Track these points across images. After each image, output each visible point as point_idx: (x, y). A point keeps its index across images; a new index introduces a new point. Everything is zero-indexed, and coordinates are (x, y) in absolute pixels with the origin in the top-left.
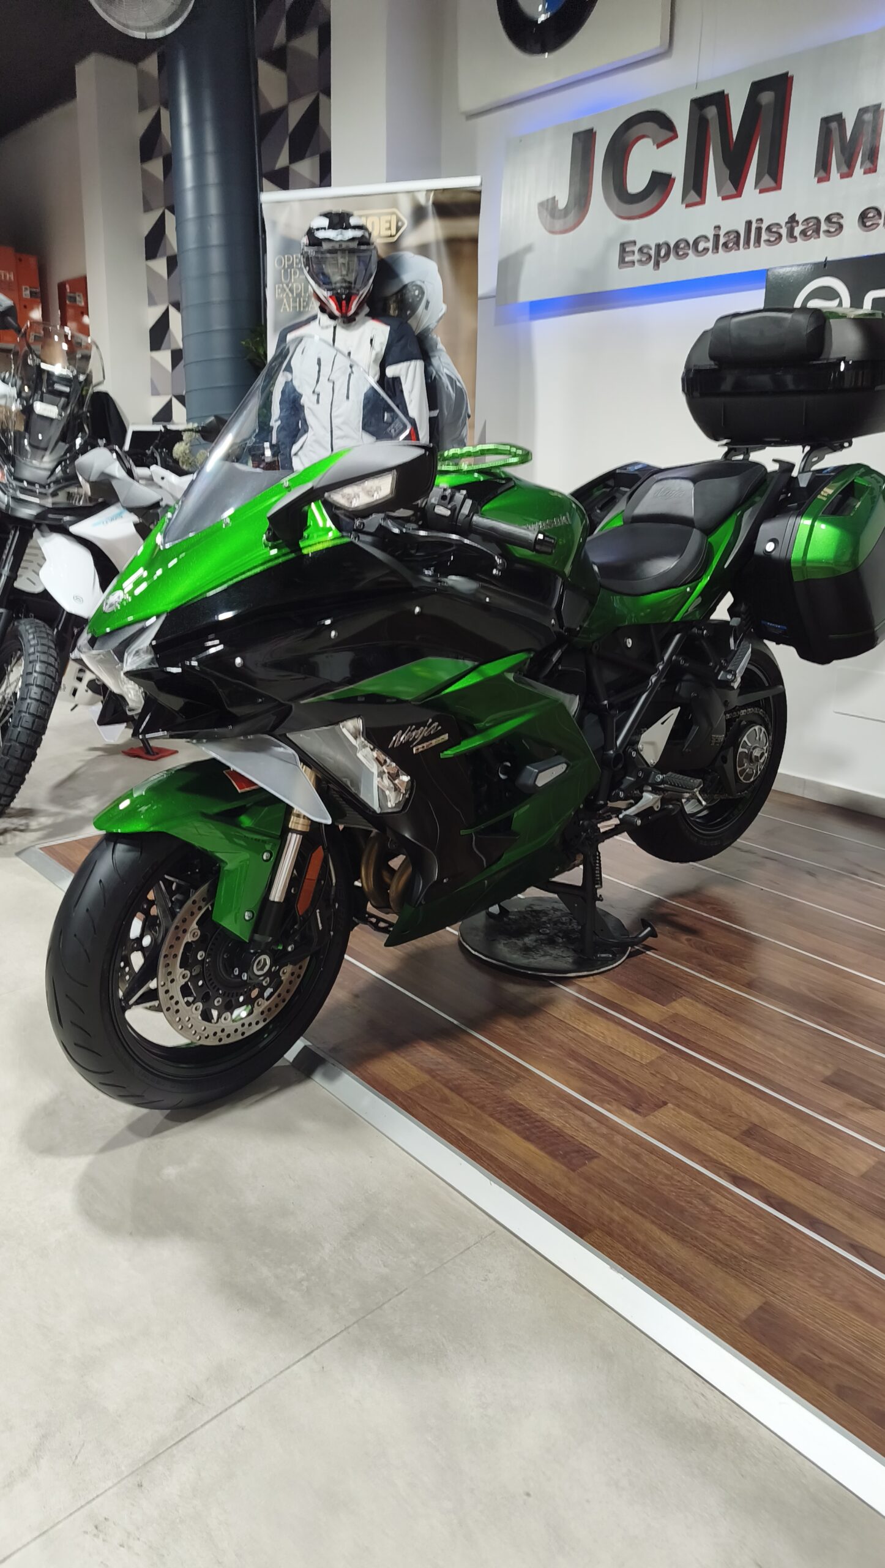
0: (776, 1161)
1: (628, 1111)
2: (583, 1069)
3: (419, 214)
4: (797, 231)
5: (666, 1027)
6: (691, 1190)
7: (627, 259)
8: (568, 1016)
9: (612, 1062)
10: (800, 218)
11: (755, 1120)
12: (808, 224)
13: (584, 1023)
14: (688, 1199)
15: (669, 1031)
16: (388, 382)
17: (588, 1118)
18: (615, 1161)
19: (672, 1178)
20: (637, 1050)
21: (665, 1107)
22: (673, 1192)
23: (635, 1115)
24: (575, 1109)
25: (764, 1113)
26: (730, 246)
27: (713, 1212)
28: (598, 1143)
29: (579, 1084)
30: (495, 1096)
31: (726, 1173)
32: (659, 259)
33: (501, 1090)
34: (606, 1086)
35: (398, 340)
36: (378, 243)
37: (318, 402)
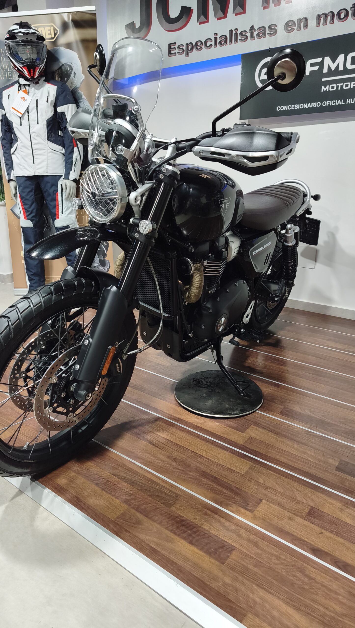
0: (331, 532)
1: (243, 510)
2: (211, 483)
3: (65, 27)
4: (255, 34)
5: (247, 446)
6: (293, 566)
7: (172, 52)
8: (196, 448)
9: (226, 476)
10: (256, 27)
11: (312, 504)
12: (260, 30)
13: (206, 451)
14: (294, 573)
15: (250, 449)
16: (58, 115)
18: (245, 551)
19: (280, 557)
20: (237, 465)
21: (262, 503)
22: (283, 569)
23: (247, 512)
24: (213, 514)
25: (314, 497)
26: (222, 43)
27: (310, 581)
28: (232, 538)
29: (212, 495)
30: (166, 512)
31: (308, 547)
32: (188, 51)
33: (170, 508)
34: (227, 494)
35: (62, 93)
36: (46, 41)
37: (21, 125)
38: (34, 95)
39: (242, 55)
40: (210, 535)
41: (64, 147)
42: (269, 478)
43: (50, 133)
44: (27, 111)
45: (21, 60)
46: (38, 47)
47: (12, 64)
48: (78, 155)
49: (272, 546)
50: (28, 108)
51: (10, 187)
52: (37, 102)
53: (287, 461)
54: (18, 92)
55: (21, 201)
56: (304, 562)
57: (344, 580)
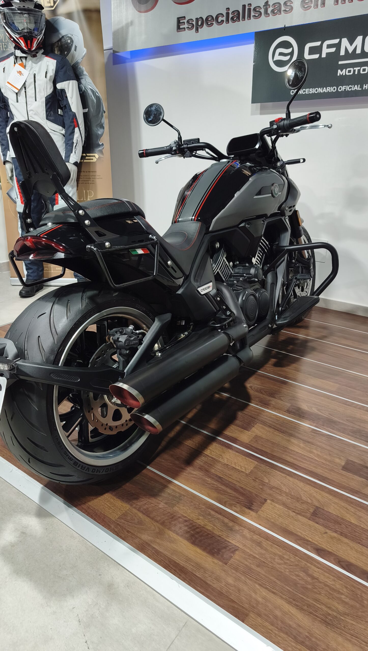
0: (335, 532)
1: (247, 510)
2: (214, 483)
4: (269, 10)
5: (253, 445)
6: (296, 565)
7: (181, 27)
8: (200, 446)
9: (230, 475)
10: (271, 3)
11: (317, 504)
12: (275, 6)
14: (297, 573)
15: (255, 448)
16: (58, 92)
17: (226, 520)
18: (248, 551)
19: (284, 557)
20: (241, 464)
21: (266, 503)
22: (287, 569)
23: (252, 513)
24: (217, 514)
25: (319, 497)
26: (235, 19)
27: (313, 581)
28: (236, 539)
29: (215, 495)
30: (169, 513)
31: (311, 547)
32: (198, 26)
33: (173, 508)
34: (230, 493)
35: (62, 68)
36: (45, 9)
37: (17, 102)
38: (31, 69)
39: (256, 33)
40: (213, 535)
41: (64, 127)
42: (274, 478)
43: (49, 112)
44: (24, 86)
45: (17, 31)
46: (37, 16)
47: (7, 34)
48: (79, 136)
49: (276, 546)
50: (25, 83)
51: (5, 169)
52: (35, 77)
53: (292, 460)
54: (14, 66)
55: (17, 184)
56: (308, 562)
57: (348, 580)
